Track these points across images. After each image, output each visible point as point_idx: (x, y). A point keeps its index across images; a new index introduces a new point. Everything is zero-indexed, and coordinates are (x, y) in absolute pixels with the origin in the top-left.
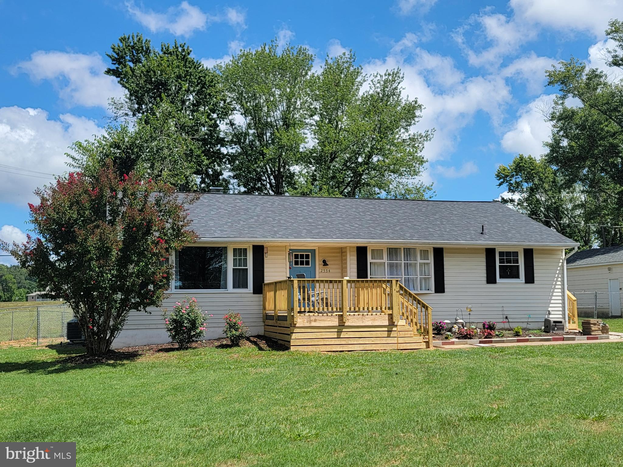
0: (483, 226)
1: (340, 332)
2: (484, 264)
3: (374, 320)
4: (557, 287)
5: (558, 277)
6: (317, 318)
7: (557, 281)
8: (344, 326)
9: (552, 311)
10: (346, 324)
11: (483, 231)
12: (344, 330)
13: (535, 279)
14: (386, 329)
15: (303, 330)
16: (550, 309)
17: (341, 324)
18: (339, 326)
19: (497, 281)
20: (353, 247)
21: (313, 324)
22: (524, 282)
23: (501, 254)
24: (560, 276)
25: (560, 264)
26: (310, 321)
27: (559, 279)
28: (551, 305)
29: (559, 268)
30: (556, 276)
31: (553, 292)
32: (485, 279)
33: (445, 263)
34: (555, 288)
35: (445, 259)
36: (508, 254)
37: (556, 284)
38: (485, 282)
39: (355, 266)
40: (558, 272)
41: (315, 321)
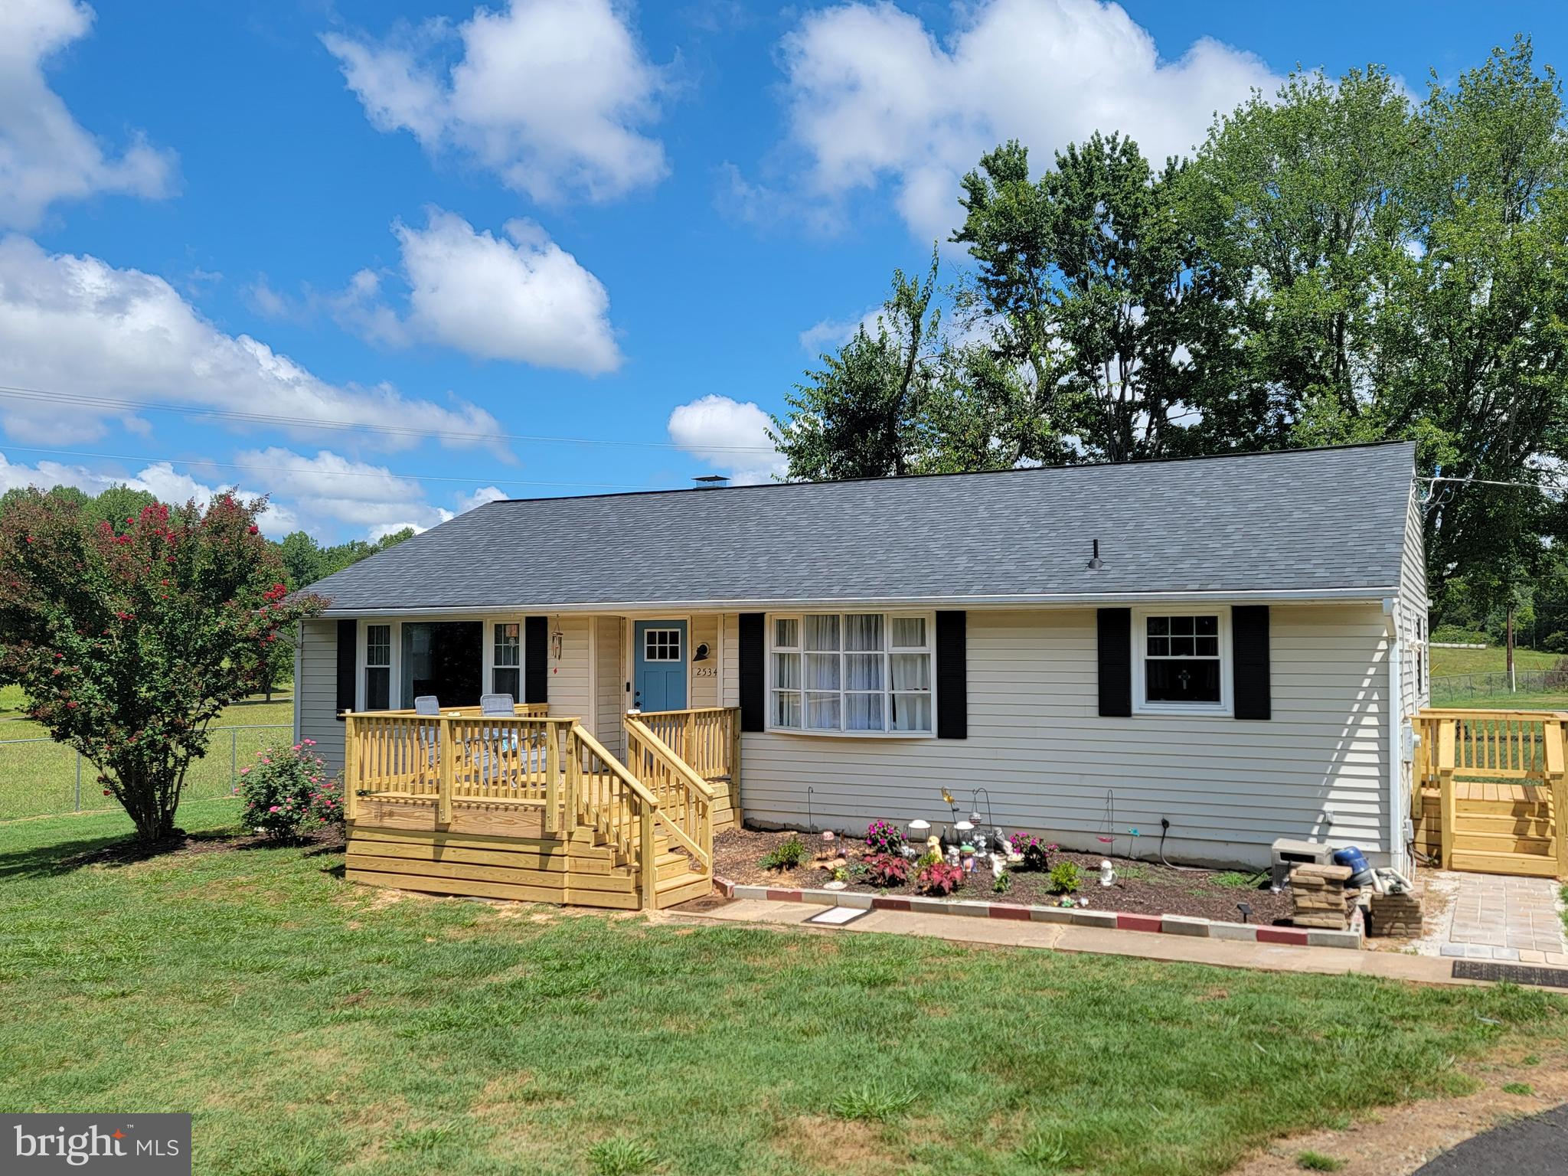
0: (1095, 542)
1: (439, 846)
2: (1094, 656)
3: (511, 822)
4: (1360, 733)
5: (1368, 700)
6: (395, 809)
7: (1363, 713)
8: (446, 831)
9: (1335, 813)
10: (452, 828)
11: (1096, 555)
12: (448, 842)
13: (1275, 705)
14: (536, 849)
15: (367, 835)
16: (1328, 807)
17: (441, 828)
18: (437, 831)
19: (1135, 710)
20: (732, 617)
21: (388, 822)
22: (1231, 712)
23: (1156, 625)
24: (1376, 697)
25: (1377, 657)
26: (382, 816)
27: (1373, 708)
28: (1333, 795)
29: (1371, 671)
30: (1361, 696)
31: (1345, 750)
32: (1095, 701)
33: (970, 655)
34: (1352, 738)
35: (970, 643)
36: (1182, 624)
37: (1357, 725)
38: (1095, 711)
39: (735, 663)
40: (1366, 683)
41: (391, 814)
